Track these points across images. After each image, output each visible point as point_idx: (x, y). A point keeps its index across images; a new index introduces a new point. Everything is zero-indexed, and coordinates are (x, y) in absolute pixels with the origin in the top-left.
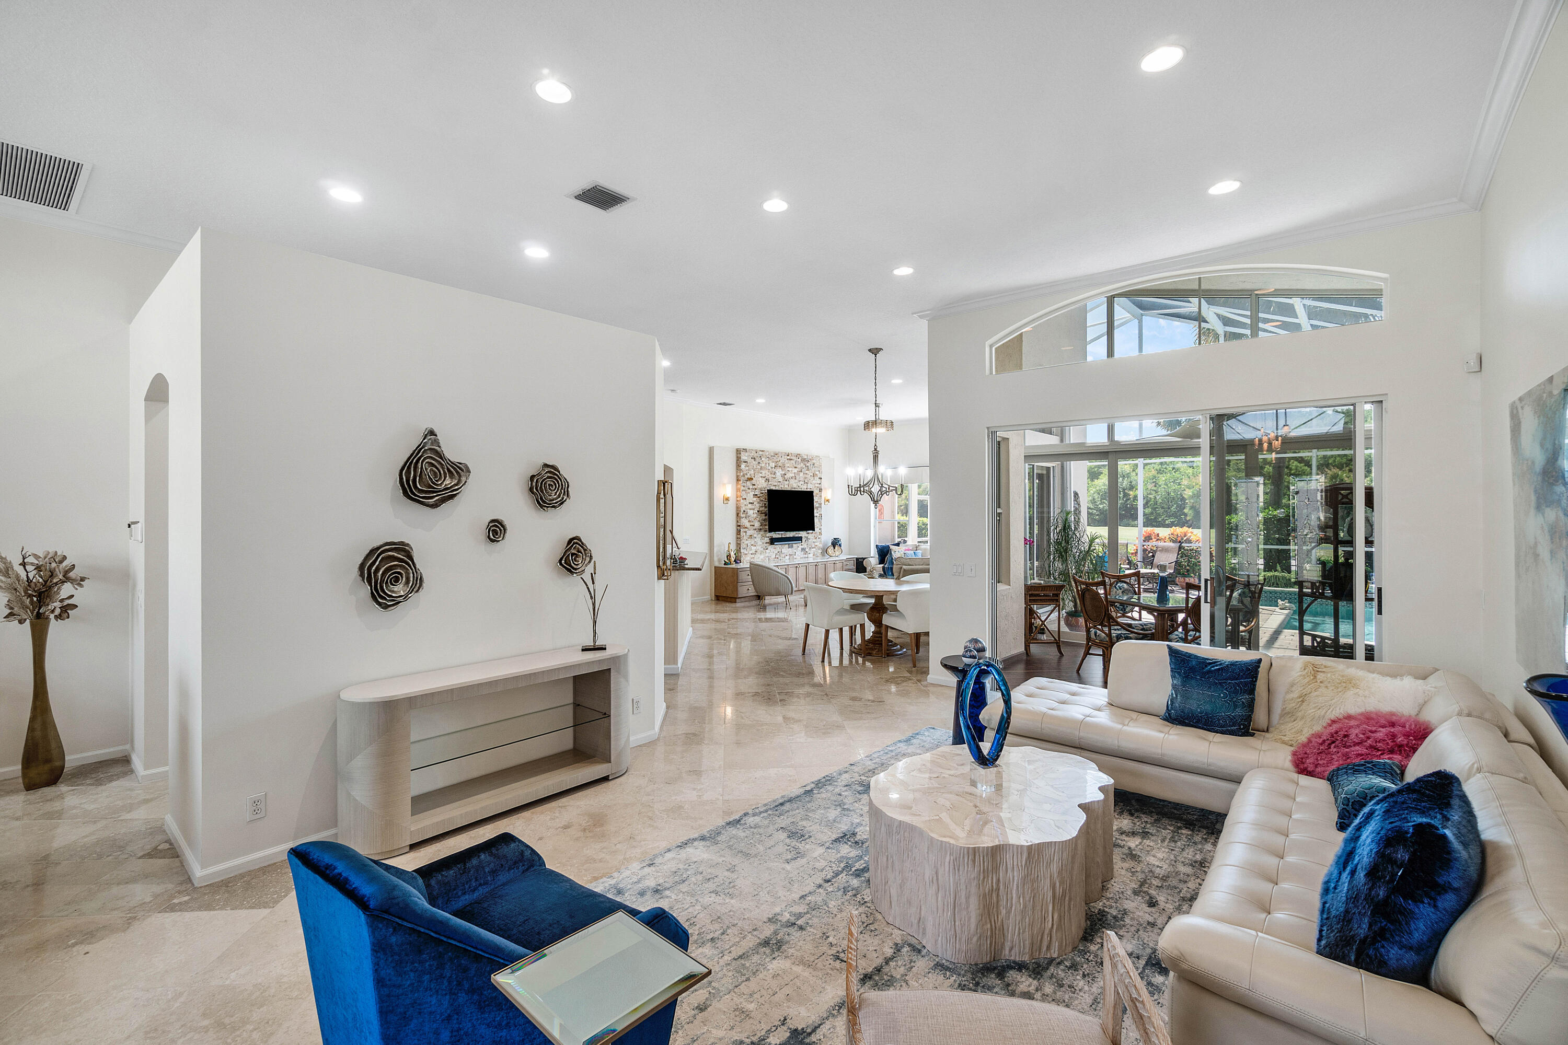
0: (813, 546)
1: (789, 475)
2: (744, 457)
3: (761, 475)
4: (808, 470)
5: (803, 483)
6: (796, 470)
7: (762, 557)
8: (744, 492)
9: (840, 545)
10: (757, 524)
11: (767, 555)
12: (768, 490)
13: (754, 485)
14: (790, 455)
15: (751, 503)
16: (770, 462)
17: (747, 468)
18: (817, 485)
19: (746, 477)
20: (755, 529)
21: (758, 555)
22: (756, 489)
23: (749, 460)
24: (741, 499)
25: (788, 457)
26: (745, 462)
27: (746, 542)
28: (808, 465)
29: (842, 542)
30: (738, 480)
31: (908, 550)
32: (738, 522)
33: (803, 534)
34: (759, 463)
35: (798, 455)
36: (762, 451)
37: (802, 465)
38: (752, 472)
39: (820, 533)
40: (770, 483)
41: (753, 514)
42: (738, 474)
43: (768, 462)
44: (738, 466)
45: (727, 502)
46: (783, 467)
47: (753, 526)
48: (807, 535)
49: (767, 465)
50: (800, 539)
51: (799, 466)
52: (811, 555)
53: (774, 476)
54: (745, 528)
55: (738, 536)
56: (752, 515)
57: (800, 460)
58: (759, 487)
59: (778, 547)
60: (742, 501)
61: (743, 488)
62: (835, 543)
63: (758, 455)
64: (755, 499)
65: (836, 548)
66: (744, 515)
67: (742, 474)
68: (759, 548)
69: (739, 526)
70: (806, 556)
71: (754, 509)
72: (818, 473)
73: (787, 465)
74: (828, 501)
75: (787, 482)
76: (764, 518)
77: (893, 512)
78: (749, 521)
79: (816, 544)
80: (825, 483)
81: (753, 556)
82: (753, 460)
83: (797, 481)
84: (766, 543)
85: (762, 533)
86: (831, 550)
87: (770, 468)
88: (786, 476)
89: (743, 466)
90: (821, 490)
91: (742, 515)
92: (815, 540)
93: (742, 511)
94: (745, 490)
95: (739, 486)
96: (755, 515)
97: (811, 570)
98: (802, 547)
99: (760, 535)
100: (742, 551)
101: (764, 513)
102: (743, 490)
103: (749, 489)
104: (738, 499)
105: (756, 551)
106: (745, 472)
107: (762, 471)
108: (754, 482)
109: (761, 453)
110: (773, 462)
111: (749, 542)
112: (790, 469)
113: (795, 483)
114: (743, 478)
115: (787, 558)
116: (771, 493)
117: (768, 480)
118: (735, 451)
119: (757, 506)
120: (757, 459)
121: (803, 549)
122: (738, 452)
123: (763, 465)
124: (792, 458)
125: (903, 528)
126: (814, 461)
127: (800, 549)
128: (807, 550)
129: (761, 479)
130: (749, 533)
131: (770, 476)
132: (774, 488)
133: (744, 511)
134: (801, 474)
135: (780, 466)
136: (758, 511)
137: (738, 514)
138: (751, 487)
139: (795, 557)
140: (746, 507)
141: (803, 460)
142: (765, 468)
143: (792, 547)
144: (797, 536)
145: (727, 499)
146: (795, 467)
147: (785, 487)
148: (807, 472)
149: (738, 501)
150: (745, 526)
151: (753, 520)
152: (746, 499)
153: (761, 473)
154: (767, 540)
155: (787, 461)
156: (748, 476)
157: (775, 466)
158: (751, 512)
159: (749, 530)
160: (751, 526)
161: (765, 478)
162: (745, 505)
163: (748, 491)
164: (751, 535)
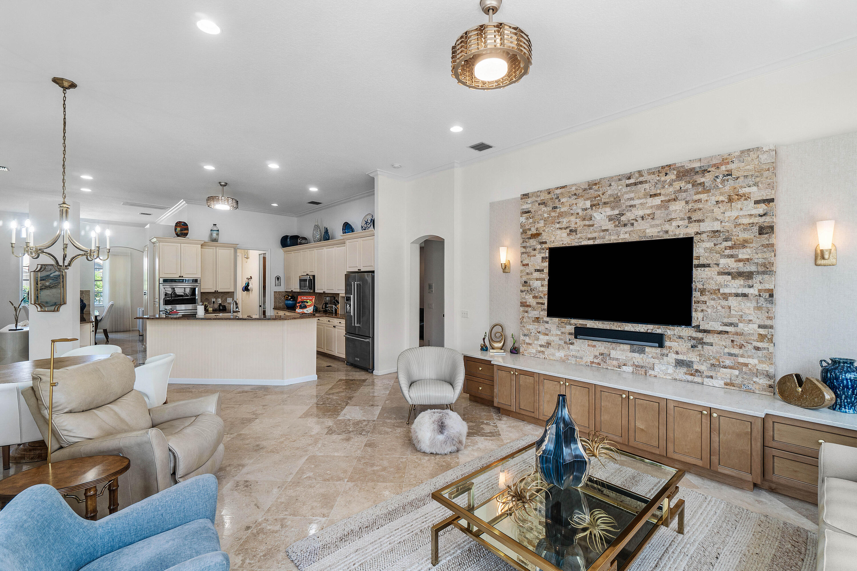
2: (524, 206)
3: (558, 226)
4: (704, 191)
7: (561, 354)
8: (525, 256)
11: (572, 353)
13: (544, 243)
14: (637, 176)
15: (538, 270)
16: (580, 200)
17: (531, 220)
19: (528, 233)
21: (553, 350)
22: (548, 249)
23: (534, 208)
24: (522, 265)
26: (528, 212)
27: (529, 328)
28: (703, 180)
32: (522, 296)
34: (555, 208)
36: (561, 188)
38: (542, 224)
41: (539, 286)
43: (575, 202)
45: (506, 270)
46: (613, 203)
47: (543, 304)
49: (574, 207)
52: (718, 382)
53: (591, 223)
54: (527, 306)
56: (539, 289)
57: (670, 177)
58: (555, 244)
59: (599, 345)
60: (522, 268)
61: (523, 250)
63: (552, 197)
64: (545, 264)
66: (526, 288)
67: (523, 230)
68: (556, 339)
69: (520, 302)
71: (543, 279)
74: (824, 254)
78: (535, 297)
81: (542, 349)
82: (542, 206)
83: (657, 221)
84: (570, 334)
88: (623, 218)
89: (527, 218)
91: (522, 288)
93: (523, 282)
94: (527, 253)
100: (523, 337)
102: (523, 253)
103: (533, 250)
106: (528, 227)
107: (561, 220)
108: (542, 238)
109: (558, 191)
110: (587, 199)
111: (533, 327)
114: (523, 236)
117: (574, 232)
126: (732, 166)
127: (670, 360)
130: (534, 314)
131: (580, 225)
133: (528, 283)
135: (605, 203)
138: (539, 247)
139: (651, 373)
140: (530, 276)
145: (507, 266)
148: (700, 196)
150: (528, 304)
151: (542, 296)
152: (527, 265)
153: (559, 223)
154: (571, 329)
155: (625, 189)
156: (534, 231)
157: (592, 206)
158: (539, 283)
159: (534, 309)
160: (538, 303)
161: (568, 230)
162: (528, 274)
163: (533, 253)
164: (537, 318)
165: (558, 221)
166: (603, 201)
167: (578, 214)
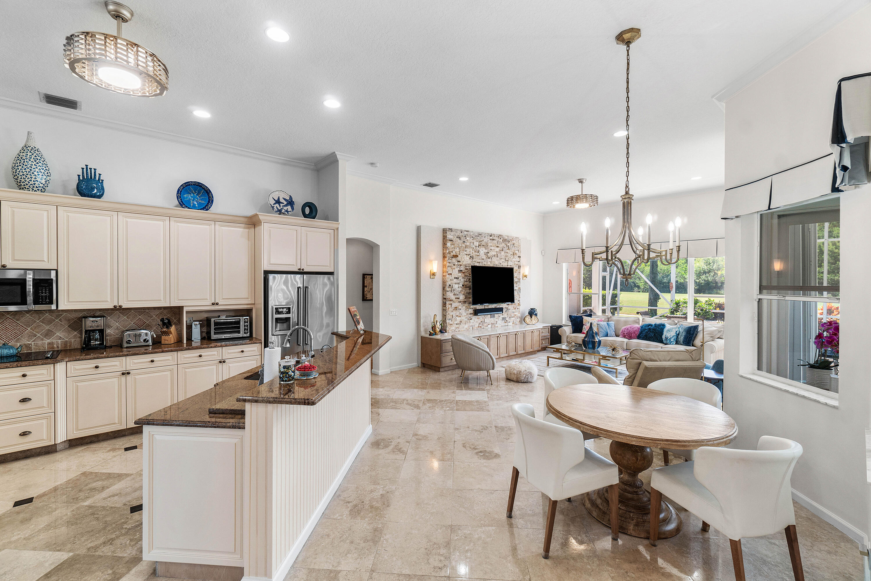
0: (513, 316)
1: (491, 254)
2: (450, 236)
3: (465, 253)
4: (509, 249)
5: (504, 260)
6: (498, 249)
7: (466, 326)
8: (449, 268)
9: (536, 315)
10: (462, 297)
11: (471, 324)
12: (472, 266)
13: (459, 261)
14: (493, 236)
15: (456, 278)
16: (474, 241)
17: (453, 246)
18: (516, 263)
19: (452, 254)
20: (460, 302)
21: (462, 325)
22: (461, 265)
23: (455, 239)
24: (447, 274)
25: (491, 238)
26: (451, 241)
27: (452, 314)
28: (508, 245)
29: (538, 312)
30: (444, 257)
31: (601, 321)
32: (444, 295)
33: (503, 305)
34: (464, 242)
35: (500, 236)
36: (467, 231)
37: (503, 245)
38: (457, 250)
39: (519, 305)
40: (474, 260)
41: (457, 287)
42: (444, 252)
43: (472, 241)
44: (444, 244)
45: (433, 277)
46: (486, 246)
47: (458, 298)
48: (507, 306)
49: (472, 244)
50: (501, 310)
51: (501, 246)
52: (511, 324)
53: (478, 254)
54: (451, 300)
55: (444, 308)
56: (458, 289)
57: (501, 240)
58: (464, 263)
59: (481, 317)
60: (447, 276)
61: (448, 264)
62: (532, 313)
63: (463, 235)
64: (460, 274)
65: (533, 317)
66: (450, 289)
67: (448, 251)
68: (464, 318)
69: (445, 299)
70: (507, 324)
71: (459, 284)
72: (517, 252)
73: (490, 244)
74: (526, 276)
75: (490, 260)
76: (468, 291)
77: (579, 286)
78: (454, 295)
79: (515, 314)
80: (523, 261)
81: (458, 326)
82: (458, 239)
83: (498, 259)
84: (470, 314)
85: (466, 305)
86: (528, 319)
87: (474, 247)
88: (489, 254)
89: (449, 244)
90: (519, 267)
91: (448, 289)
92: (514, 311)
93: (448, 285)
94: (450, 266)
95: (445, 263)
96: (460, 289)
97: (512, 339)
98: (503, 316)
99: (464, 307)
100: (447, 321)
101: (469, 287)
102: (449, 266)
103: (454, 265)
104: (444, 274)
105: (461, 322)
106: (451, 250)
108: (459, 258)
109: (466, 233)
110: (477, 241)
111: (454, 313)
112: (492, 248)
113: (497, 260)
114: (448, 255)
115: (489, 326)
116: (474, 269)
117: (472, 257)
118: (441, 231)
119: (462, 281)
120: (462, 238)
121: (504, 319)
122: (445, 231)
123: (468, 244)
124: (494, 238)
125: (587, 300)
126: (514, 242)
127: (501, 318)
128: (507, 319)
129: (466, 256)
130: (454, 305)
131: (474, 254)
132: (478, 265)
133: (450, 285)
134: (503, 253)
135: (483, 245)
136: (463, 285)
137: (444, 288)
138: (456, 263)
139: (496, 325)
140: (452, 282)
141: (504, 240)
142: (470, 247)
143: (494, 317)
144: (498, 307)
145: (434, 274)
146: (497, 247)
147: (489, 264)
148: (508, 251)
149: (444, 276)
150: (451, 299)
151: (458, 294)
152: (451, 274)
153: (466, 251)
154: (471, 311)
155: (490, 241)
156: (454, 253)
157: (479, 245)
158: (457, 286)
159: (454, 302)
160: (456, 298)
161: (469, 256)
162: (451, 280)
163: (454, 267)
164: (456, 307)
165: (465, 250)
166: (482, 244)
167: (473, 248)
